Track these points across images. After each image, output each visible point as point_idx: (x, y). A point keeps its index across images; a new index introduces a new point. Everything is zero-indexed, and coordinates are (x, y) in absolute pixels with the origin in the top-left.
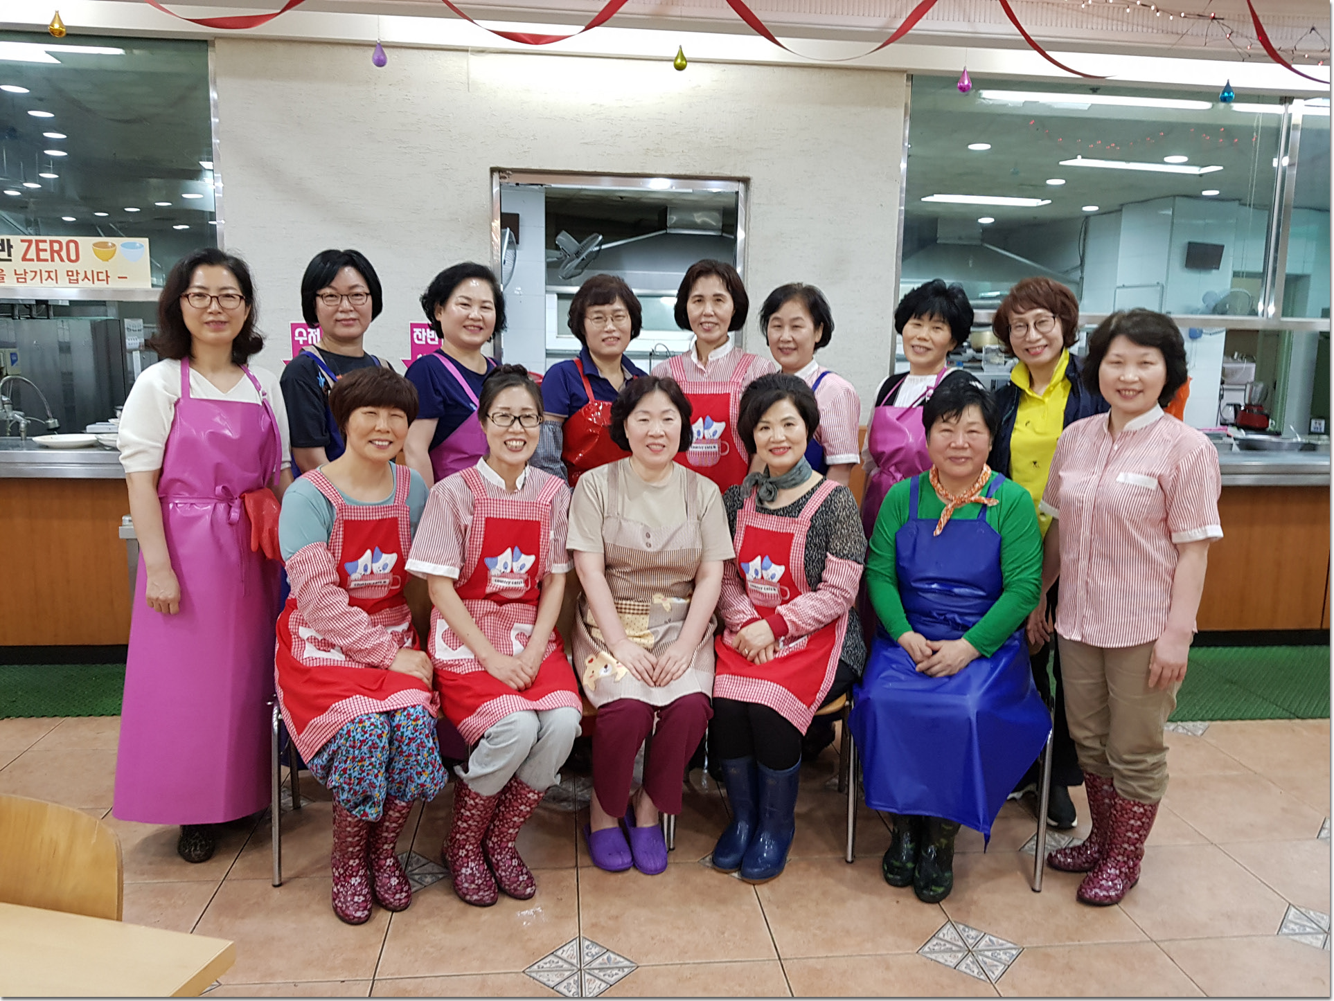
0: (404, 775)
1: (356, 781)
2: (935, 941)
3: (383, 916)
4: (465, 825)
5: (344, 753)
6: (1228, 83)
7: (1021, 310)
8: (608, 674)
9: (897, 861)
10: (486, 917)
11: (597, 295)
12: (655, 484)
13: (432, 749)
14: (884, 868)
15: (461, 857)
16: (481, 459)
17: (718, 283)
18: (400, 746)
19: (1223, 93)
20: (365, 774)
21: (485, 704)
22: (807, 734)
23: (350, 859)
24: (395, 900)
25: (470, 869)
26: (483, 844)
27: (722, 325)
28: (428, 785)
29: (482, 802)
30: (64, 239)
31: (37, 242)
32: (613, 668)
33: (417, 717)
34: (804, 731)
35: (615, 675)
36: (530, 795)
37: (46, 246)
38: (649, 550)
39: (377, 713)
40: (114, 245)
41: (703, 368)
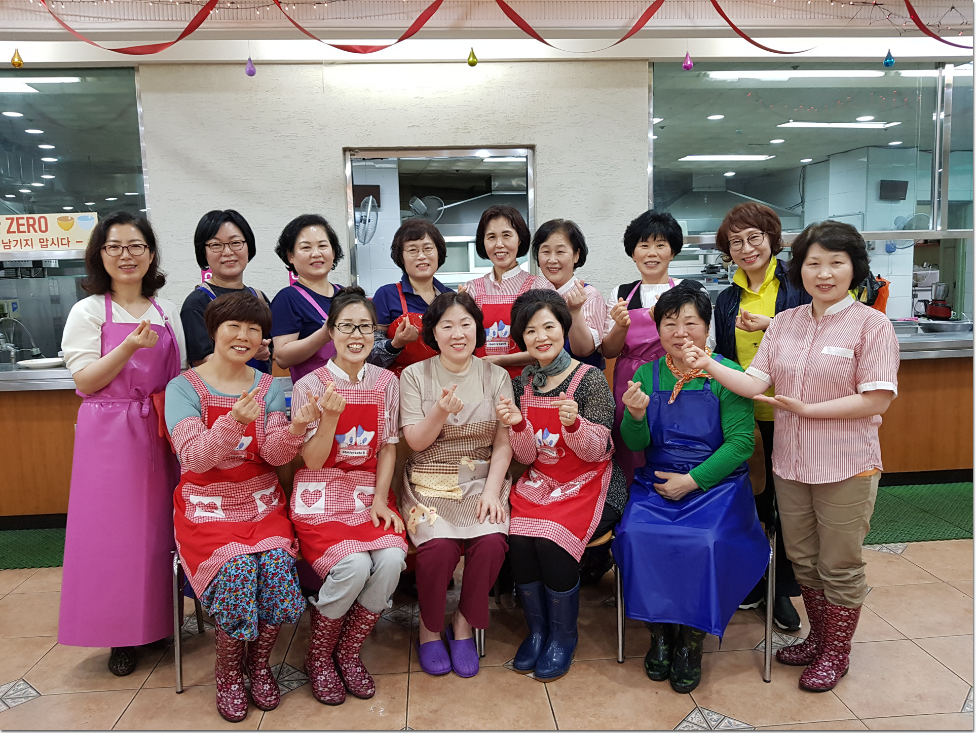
0: (271, 603)
1: (233, 607)
2: (685, 724)
3: (257, 715)
4: (318, 642)
5: (223, 586)
6: (889, 53)
7: (738, 230)
8: (424, 520)
9: (655, 660)
10: (335, 714)
11: (411, 233)
12: (459, 374)
13: (291, 581)
14: (646, 666)
15: (317, 667)
16: (330, 361)
17: (505, 223)
18: (266, 580)
19: (886, 60)
20: (239, 601)
21: (331, 548)
22: (581, 561)
23: (230, 670)
24: (266, 701)
25: (325, 676)
26: (334, 655)
27: (511, 253)
28: (290, 610)
29: (330, 624)
30: (36, 216)
31: (18, 219)
32: (428, 516)
33: (278, 556)
34: (578, 559)
35: (429, 521)
36: (369, 616)
37: (24, 221)
38: (457, 424)
39: (247, 554)
40: (72, 219)
41: (498, 285)
